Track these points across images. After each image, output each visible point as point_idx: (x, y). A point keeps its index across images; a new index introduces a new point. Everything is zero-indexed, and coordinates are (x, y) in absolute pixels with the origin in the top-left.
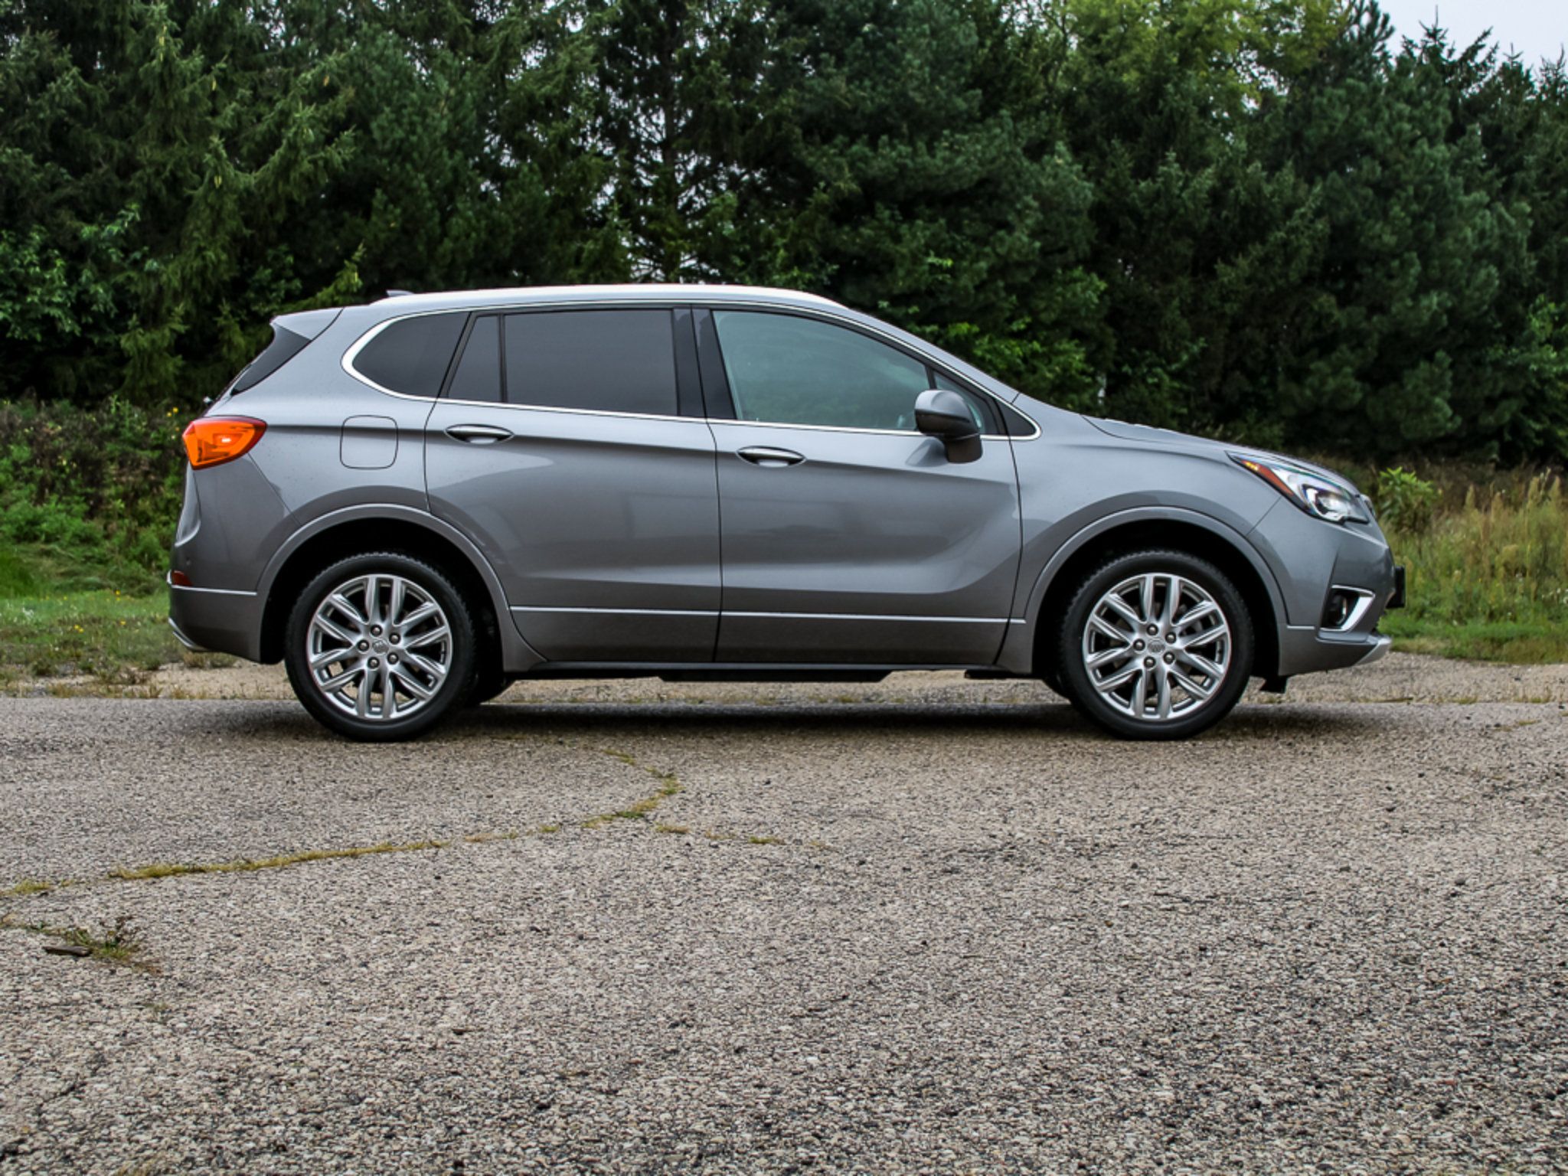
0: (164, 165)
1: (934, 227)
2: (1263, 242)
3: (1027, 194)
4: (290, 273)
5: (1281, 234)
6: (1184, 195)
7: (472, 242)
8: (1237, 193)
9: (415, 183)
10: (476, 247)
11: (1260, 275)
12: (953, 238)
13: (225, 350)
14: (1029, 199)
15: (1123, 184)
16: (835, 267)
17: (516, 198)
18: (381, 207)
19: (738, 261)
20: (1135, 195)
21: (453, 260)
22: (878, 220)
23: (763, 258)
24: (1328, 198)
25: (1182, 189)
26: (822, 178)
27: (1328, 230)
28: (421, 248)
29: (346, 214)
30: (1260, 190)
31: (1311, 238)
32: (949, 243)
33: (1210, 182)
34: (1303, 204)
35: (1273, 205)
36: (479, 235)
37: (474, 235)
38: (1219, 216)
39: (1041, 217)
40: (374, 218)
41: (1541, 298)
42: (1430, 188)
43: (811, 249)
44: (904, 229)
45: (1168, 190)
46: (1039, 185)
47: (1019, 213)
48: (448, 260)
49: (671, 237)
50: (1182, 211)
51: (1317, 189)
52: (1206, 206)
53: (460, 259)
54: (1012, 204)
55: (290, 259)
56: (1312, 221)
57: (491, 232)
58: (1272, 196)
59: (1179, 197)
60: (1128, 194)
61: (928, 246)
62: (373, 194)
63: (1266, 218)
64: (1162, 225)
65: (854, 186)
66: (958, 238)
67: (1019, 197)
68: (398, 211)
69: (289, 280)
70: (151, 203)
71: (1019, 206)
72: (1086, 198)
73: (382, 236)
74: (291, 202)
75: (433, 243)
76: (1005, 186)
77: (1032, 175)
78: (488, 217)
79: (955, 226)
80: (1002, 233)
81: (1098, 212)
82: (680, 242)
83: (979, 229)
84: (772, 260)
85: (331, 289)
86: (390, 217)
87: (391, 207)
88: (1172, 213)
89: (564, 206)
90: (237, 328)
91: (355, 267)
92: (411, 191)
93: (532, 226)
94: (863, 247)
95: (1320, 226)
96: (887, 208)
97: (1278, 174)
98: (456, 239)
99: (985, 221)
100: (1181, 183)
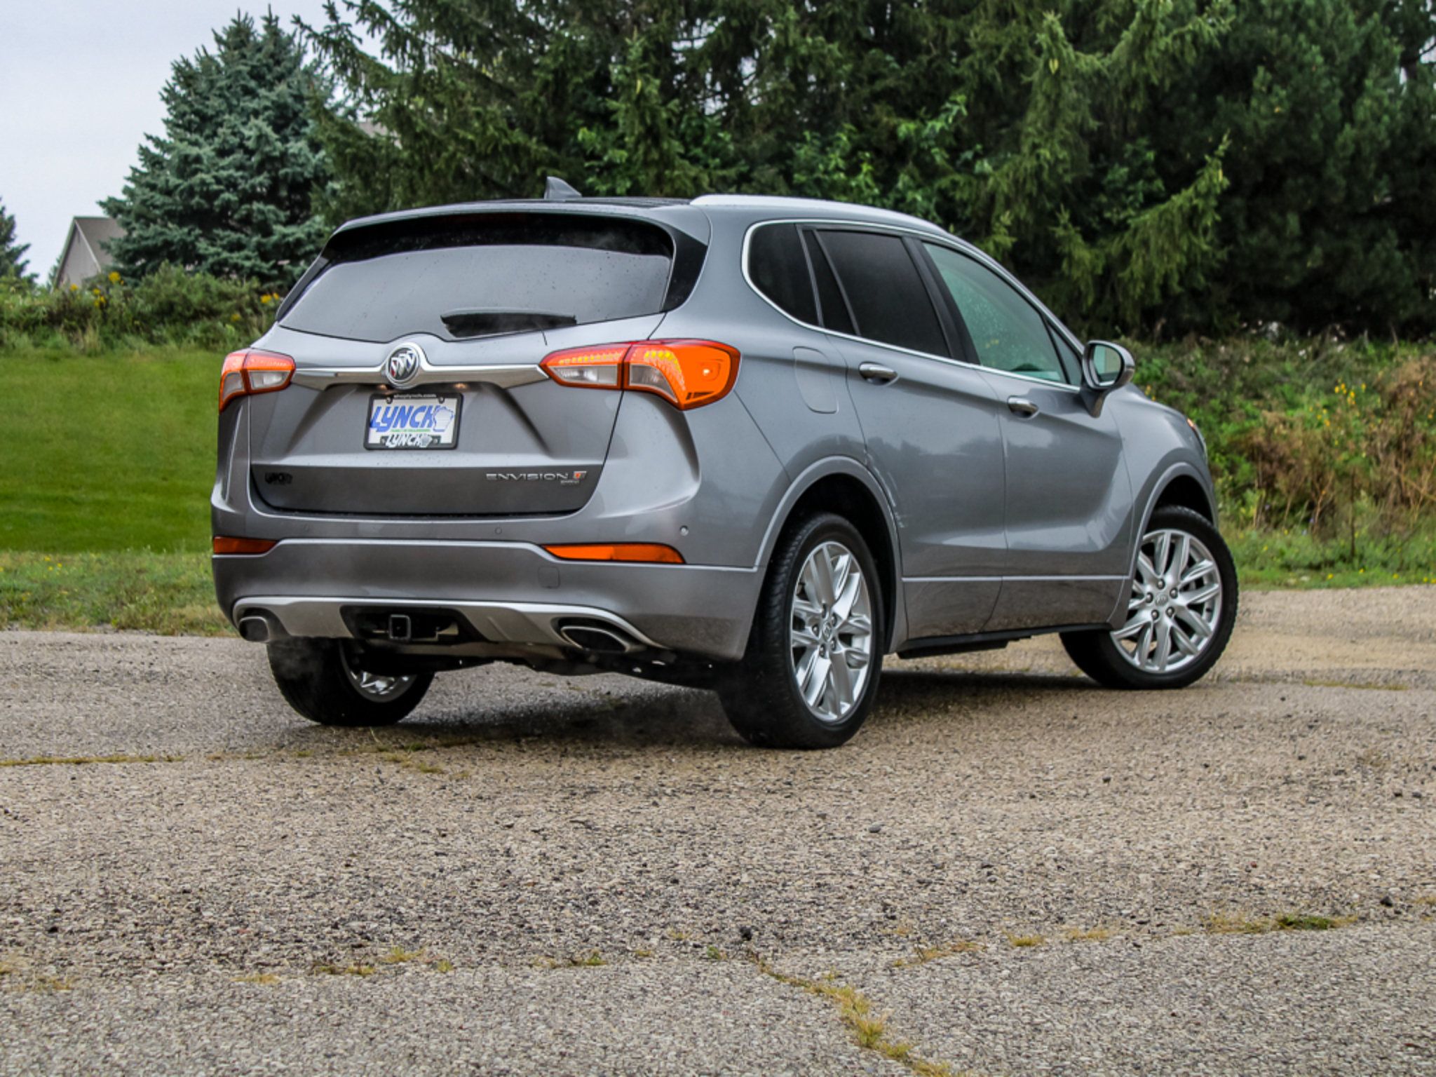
0: (999, 48)
4: (1151, 171)
7: (1383, 128)
9: (1309, 57)
10: (1389, 133)
13: (1065, 265)
18: (1264, 89)
21: (1358, 151)
28: (1315, 137)
29: (1221, 99)
36: (1392, 118)
37: (1386, 118)
40: (1255, 103)
48: (1351, 149)
53: (1367, 150)
55: (1151, 155)
62: (1254, 73)
68: (1287, 93)
69: (1150, 180)
70: (984, 92)
73: (1264, 124)
74: (1150, 87)
75: (1331, 132)
85: (1191, 191)
86: (1274, 100)
87: (1277, 87)
90: (1079, 239)
91: (1221, 161)
92: (1303, 67)
98: (1362, 125)
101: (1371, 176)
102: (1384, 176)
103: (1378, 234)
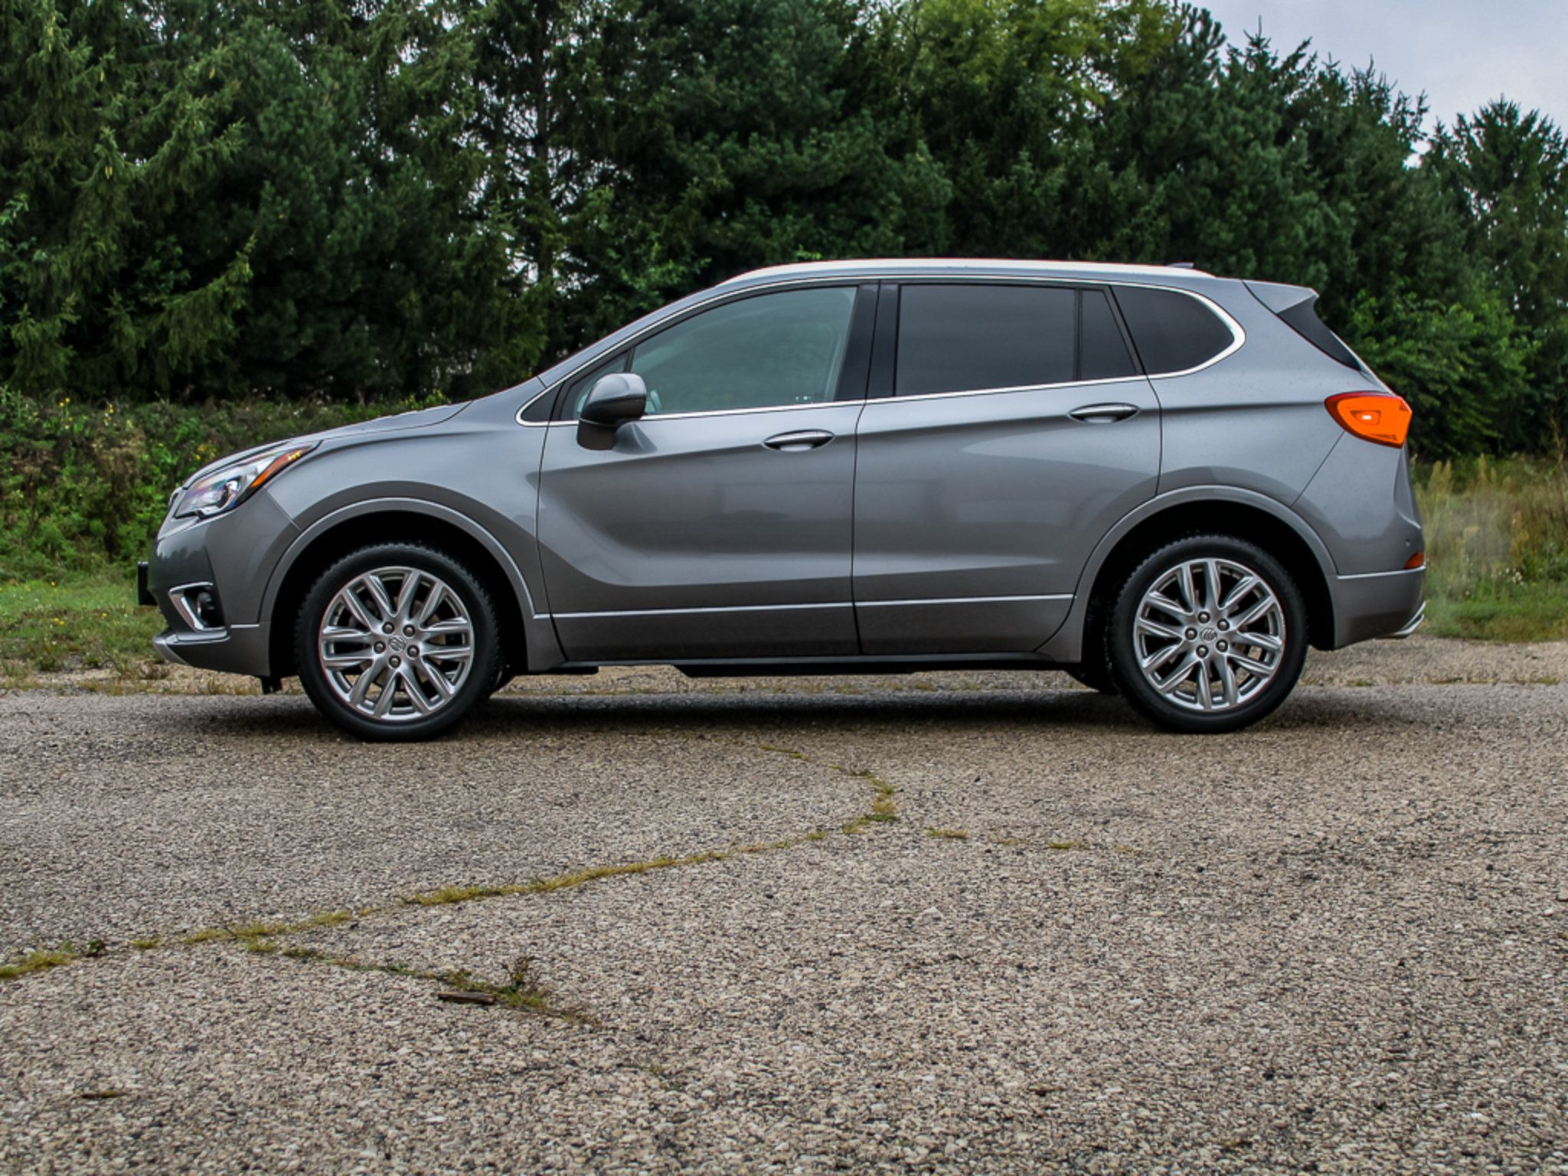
0: (52, 155)
1: (803, 222)
2: (1110, 238)
3: (889, 190)
4: (178, 264)
5: (1127, 231)
6: (1037, 192)
7: (359, 234)
8: (1086, 192)
9: (303, 175)
10: (363, 239)
12: (819, 233)
13: (115, 340)
14: (892, 195)
15: (977, 181)
16: (708, 260)
17: (400, 192)
18: (270, 199)
19: (613, 254)
20: (989, 192)
21: (341, 252)
22: (749, 215)
23: (637, 251)
24: (1168, 197)
25: (1034, 187)
26: (694, 174)
27: (1169, 228)
28: (309, 239)
29: (235, 206)
30: (1106, 188)
31: (1153, 234)
32: (817, 237)
33: (1061, 181)
34: (1146, 202)
35: (1119, 203)
36: (365, 227)
37: (360, 227)
38: (1067, 213)
39: (904, 213)
40: (263, 210)
41: (1363, 293)
42: (1263, 188)
43: (685, 242)
44: (774, 223)
45: (1020, 187)
46: (901, 182)
47: (883, 209)
48: (336, 251)
49: (549, 231)
50: (1034, 208)
51: (1160, 188)
52: (1056, 204)
53: (347, 251)
54: (875, 201)
55: (179, 250)
56: (1155, 219)
57: (376, 225)
58: (1118, 194)
59: (1031, 194)
60: (982, 191)
61: (797, 240)
62: (262, 186)
63: (1112, 215)
64: (1015, 221)
65: (726, 182)
66: (824, 232)
67: (882, 194)
68: (287, 203)
69: (177, 271)
70: (39, 193)
71: (882, 202)
72: (946, 195)
73: (271, 227)
74: (179, 193)
75: (319, 237)
76: (868, 183)
77: (895, 173)
78: (372, 210)
79: (821, 221)
80: (867, 228)
81: (954, 208)
82: (559, 235)
83: (844, 224)
84: (647, 253)
85: (222, 279)
86: (279, 209)
87: (279, 198)
88: (1024, 210)
89: (445, 200)
90: (128, 318)
91: (247, 258)
92: (298, 183)
93: (416, 219)
94: (733, 241)
95: (1162, 224)
96: (757, 203)
97: (1122, 173)
98: (343, 231)
99: (849, 216)
100: (1033, 181)
101: (350, 271)
102: (358, 273)
103: (353, 319)
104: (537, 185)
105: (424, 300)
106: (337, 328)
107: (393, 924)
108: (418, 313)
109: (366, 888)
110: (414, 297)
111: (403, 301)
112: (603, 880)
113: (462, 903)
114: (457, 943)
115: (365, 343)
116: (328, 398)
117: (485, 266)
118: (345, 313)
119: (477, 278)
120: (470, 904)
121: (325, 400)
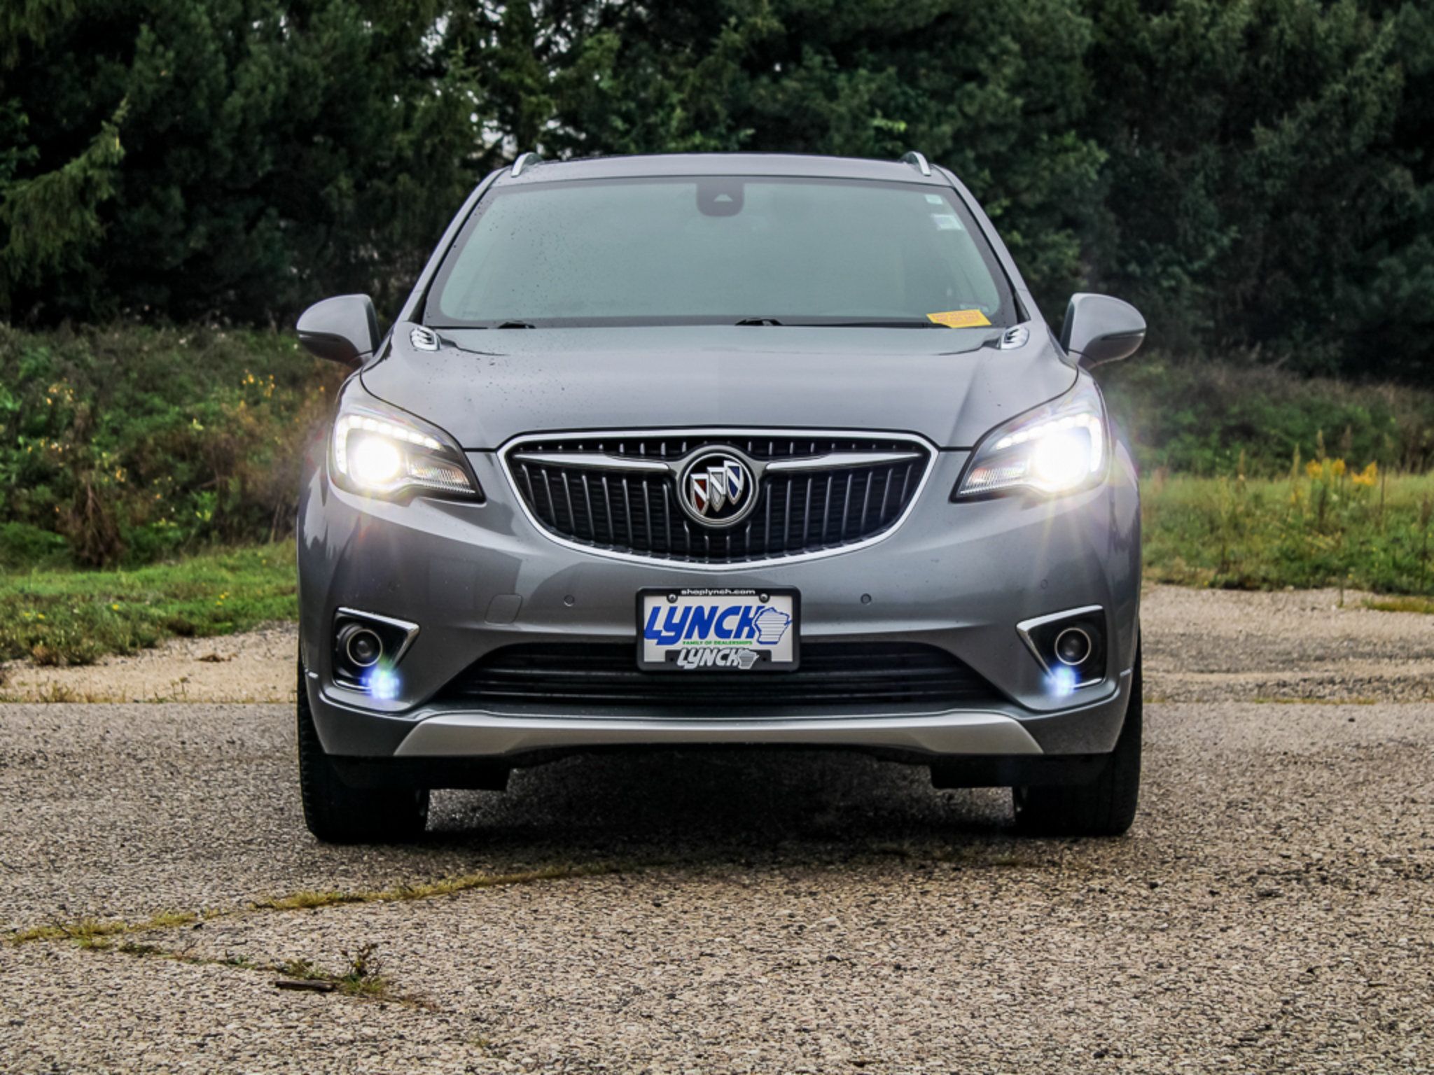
1: (881, 79)
2: (1316, 97)
3: (1003, 33)
4: (23, 138)
5: (1340, 87)
6: (1212, 35)
7: (269, 97)
8: (1282, 32)
9: (193, 16)
10: (274, 104)
11: (1312, 142)
12: (904, 93)
14: (1007, 40)
15: (1128, 19)
16: (750, 132)
17: (325, 38)
18: (148, 50)
19: (619, 124)
20: (1145, 34)
21: (245, 121)
22: (807, 68)
23: (652, 119)
24: (1401, 37)
25: (1208, 27)
26: (731, 12)
27: (1401, 82)
28: (201, 104)
29: (100, 58)
30: (1311, 28)
31: (1379, 92)
32: (901, 99)
33: (1246, 18)
34: (1369, 47)
35: (1329, 48)
36: (278, 87)
37: (271, 87)
38: (1256, 64)
39: (1023, 65)
40: (138, 65)
43: (717, 107)
44: (842, 80)
45: (1189, 27)
46: (1020, 21)
47: (993, 59)
48: (238, 121)
49: (531, 92)
50: (1208, 56)
51: (1389, 27)
52: (1240, 50)
53: (253, 121)
54: (983, 48)
55: (24, 119)
56: (1381, 70)
57: (293, 84)
58: (1328, 36)
59: (1204, 37)
60: (1135, 34)
61: (873, 103)
62: (137, 32)
63: (1320, 65)
64: (1181, 74)
65: (775, 24)
66: (911, 92)
67: (992, 38)
68: (171, 54)
69: (23, 147)
71: (993, 50)
72: (1082, 39)
73: (150, 88)
74: (24, 41)
75: (216, 100)
76: (974, 24)
77: (1011, 9)
78: (288, 64)
79: (908, 76)
80: (971, 86)
81: (1096, 57)
82: (544, 98)
83: (939, 80)
84: (664, 123)
85: (83, 159)
86: (160, 62)
87: (160, 49)
88: (1195, 59)
89: (387, 50)
91: (116, 130)
92: (187, 28)
93: (347, 76)
94: (786, 105)
95: (1391, 76)
96: (818, 52)
97: (1334, 6)
98: (248, 93)
99: (945, 70)
100: (1206, 19)
101: (257, 148)
102: (267, 149)
103: (261, 212)
104: (515, 27)
105: (359, 187)
106: (240, 225)
107: (240, 925)
108: (349, 205)
109: (217, 893)
110: (345, 182)
111: (329, 189)
112: (480, 889)
113: (319, 909)
114: (305, 941)
115: (278, 246)
116: (227, 320)
117: (442, 141)
118: (251, 205)
119: (431, 157)
120: (327, 909)
121: (222, 324)
